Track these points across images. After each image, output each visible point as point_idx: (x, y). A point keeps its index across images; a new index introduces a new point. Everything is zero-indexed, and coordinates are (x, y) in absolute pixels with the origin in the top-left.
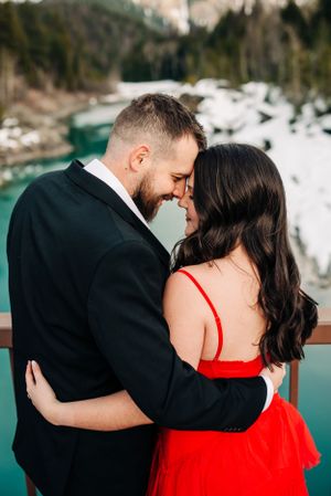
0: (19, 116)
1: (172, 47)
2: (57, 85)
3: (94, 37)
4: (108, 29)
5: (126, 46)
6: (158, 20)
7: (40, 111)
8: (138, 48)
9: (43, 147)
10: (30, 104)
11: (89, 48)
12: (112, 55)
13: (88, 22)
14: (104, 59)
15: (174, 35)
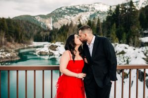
2: (15, 41)
5: (35, 32)
9: (11, 57)
10: (8, 46)
14: (29, 35)
15: (49, 30)
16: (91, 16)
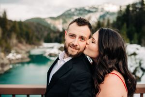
0: (16, 50)
1: (58, 35)
2: (27, 43)
3: (37, 31)
4: (41, 29)
5: (46, 34)
6: (54, 27)
7: (22, 49)
8: (49, 34)
9: (22, 59)
10: (19, 47)
11: (36, 34)
12: (42, 36)
13: (36, 27)
14: (39, 36)
15: (58, 31)
16: (101, 17)
